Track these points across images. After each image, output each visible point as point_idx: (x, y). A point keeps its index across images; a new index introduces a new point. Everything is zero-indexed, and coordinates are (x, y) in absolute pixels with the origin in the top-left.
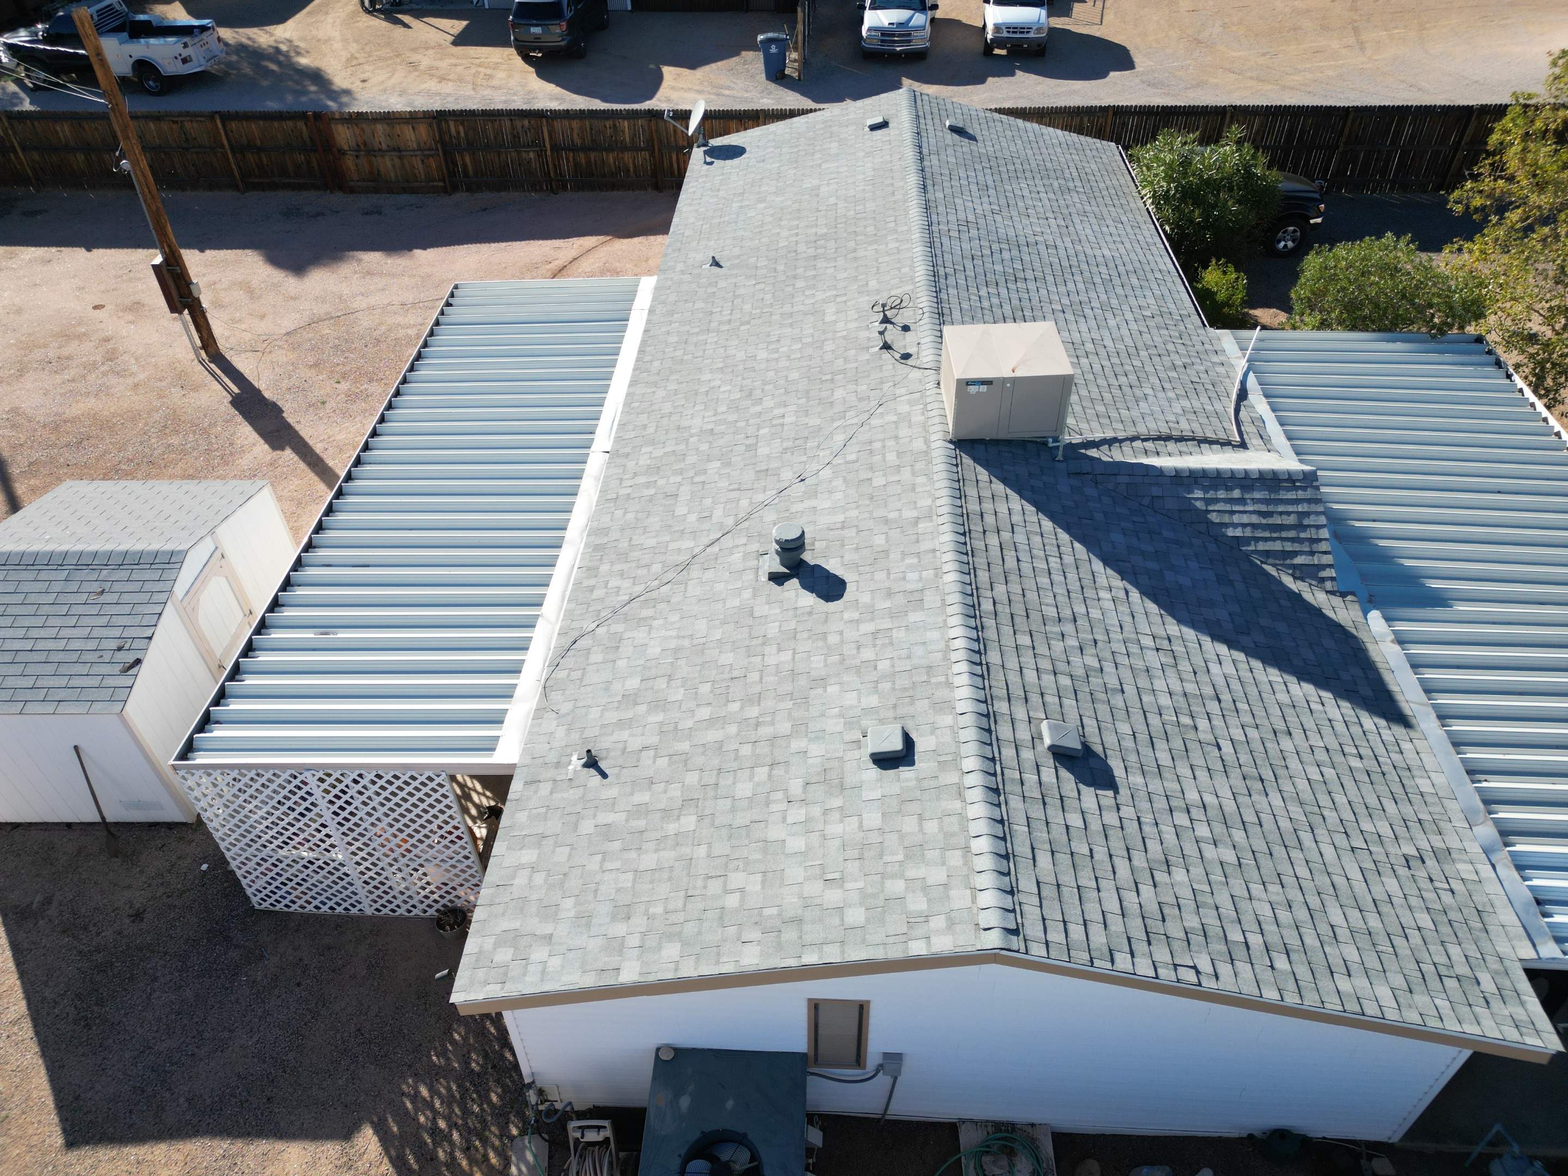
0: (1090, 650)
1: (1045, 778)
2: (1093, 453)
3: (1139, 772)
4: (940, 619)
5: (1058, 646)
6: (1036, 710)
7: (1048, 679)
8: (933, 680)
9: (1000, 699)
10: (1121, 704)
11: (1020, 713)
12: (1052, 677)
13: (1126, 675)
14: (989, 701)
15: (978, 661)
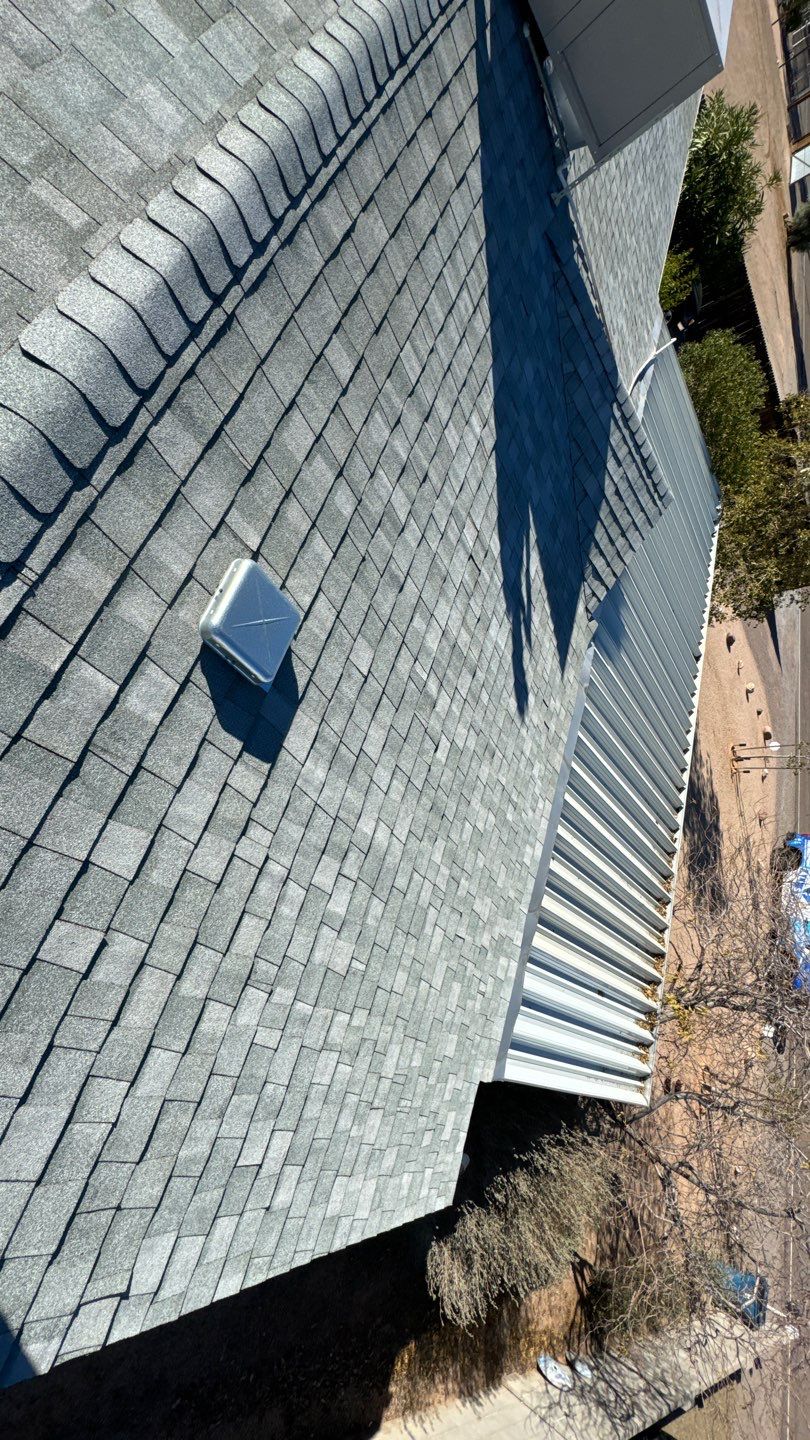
6: (250, 517)
7: (321, 471)
9: (190, 422)
10: (385, 610)
11: (209, 497)
12: (330, 476)
13: (422, 566)
14: (156, 402)
15: (217, 287)
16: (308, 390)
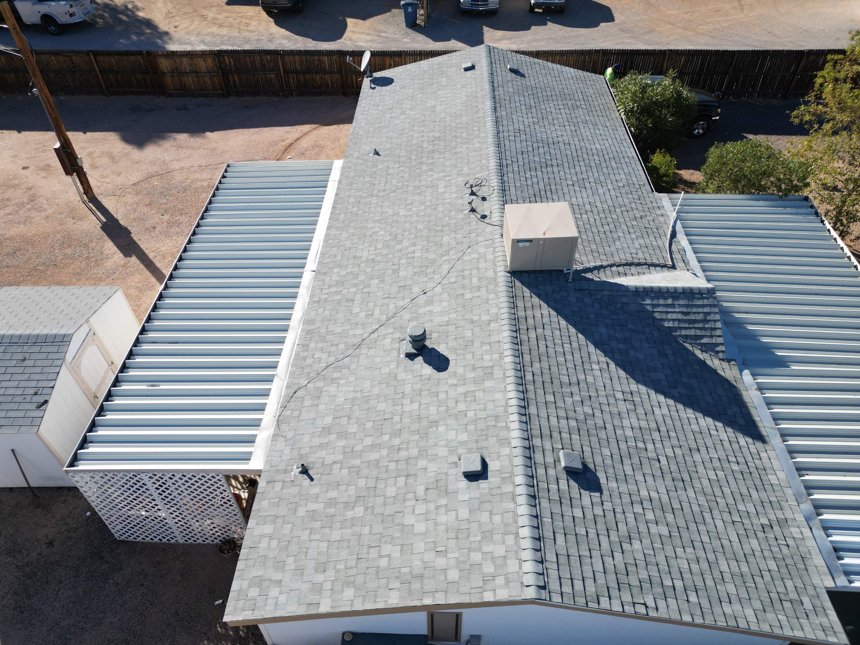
0: (587, 403)
1: (561, 487)
2: (589, 275)
3: (615, 480)
4: (503, 386)
5: (569, 400)
6: (556, 443)
7: (563, 422)
8: (499, 425)
9: (536, 437)
10: (604, 437)
11: (548, 446)
12: (566, 421)
13: (607, 417)
14: (530, 439)
15: (524, 413)
16: (549, 410)
